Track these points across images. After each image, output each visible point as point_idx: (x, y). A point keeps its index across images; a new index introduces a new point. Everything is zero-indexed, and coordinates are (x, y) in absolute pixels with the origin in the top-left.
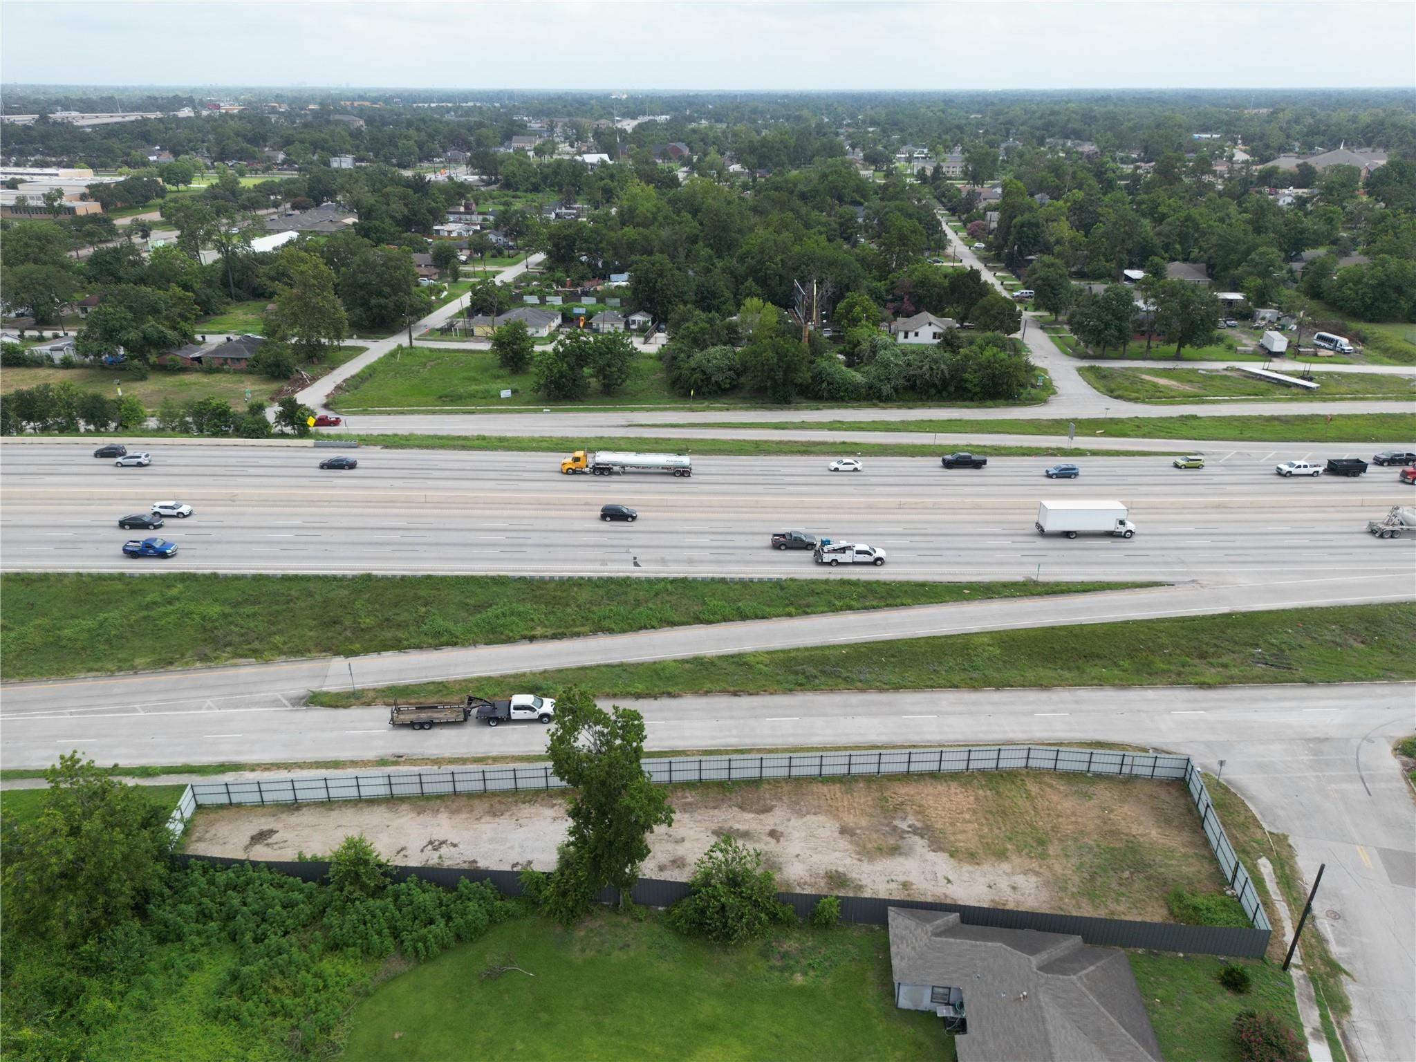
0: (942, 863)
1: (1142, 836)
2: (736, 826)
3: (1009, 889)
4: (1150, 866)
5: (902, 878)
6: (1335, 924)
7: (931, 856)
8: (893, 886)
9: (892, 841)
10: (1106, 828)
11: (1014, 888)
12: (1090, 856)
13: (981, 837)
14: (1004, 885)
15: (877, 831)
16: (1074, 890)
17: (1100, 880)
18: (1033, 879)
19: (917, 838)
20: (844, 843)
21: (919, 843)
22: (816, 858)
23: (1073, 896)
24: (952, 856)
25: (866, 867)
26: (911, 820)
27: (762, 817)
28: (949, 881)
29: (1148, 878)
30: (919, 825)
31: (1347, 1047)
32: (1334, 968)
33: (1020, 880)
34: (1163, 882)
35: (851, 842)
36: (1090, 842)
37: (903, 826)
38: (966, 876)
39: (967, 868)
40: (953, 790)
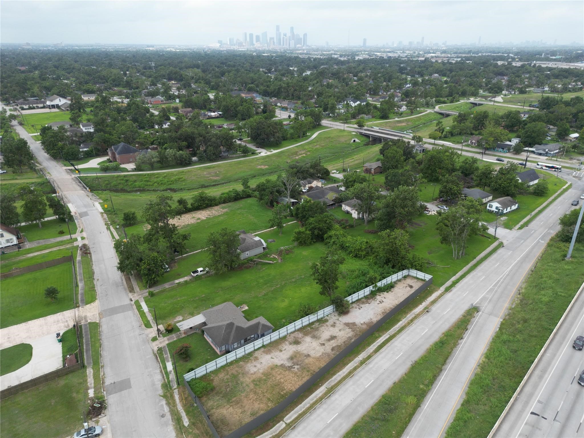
0: (278, 362)
1: (228, 408)
2: (333, 341)
3: (256, 365)
4: (222, 397)
5: (283, 352)
6: (163, 412)
7: (282, 362)
8: (284, 349)
9: (295, 360)
10: (240, 404)
11: (255, 366)
12: (240, 389)
13: (273, 376)
14: (259, 366)
15: (301, 361)
16: (240, 375)
17: (235, 383)
18: (252, 372)
19: (290, 365)
20: (305, 352)
21: (288, 364)
22: (307, 345)
23: (239, 374)
24: (277, 365)
25: (294, 349)
26: (296, 370)
27: (331, 347)
28: (272, 358)
29: (221, 392)
30: (292, 369)
31: (163, 375)
32: (165, 396)
33: (255, 370)
34: (217, 393)
35: (304, 353)
36: (243, 394)
37: (296, 367)
38: (269, 362)
39: (270, 364)
40: (293, 388)
